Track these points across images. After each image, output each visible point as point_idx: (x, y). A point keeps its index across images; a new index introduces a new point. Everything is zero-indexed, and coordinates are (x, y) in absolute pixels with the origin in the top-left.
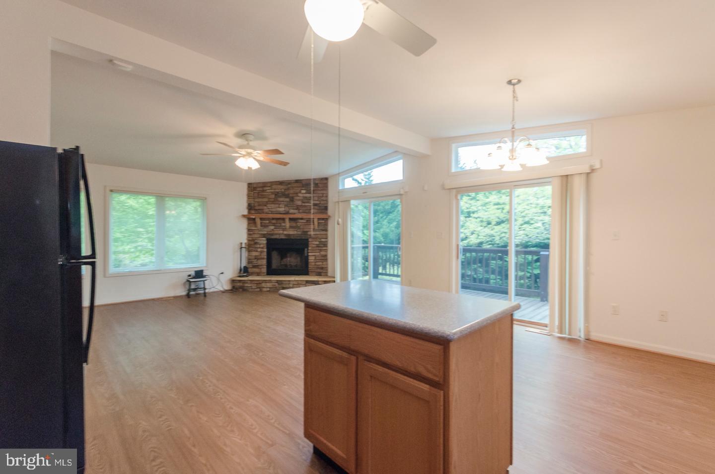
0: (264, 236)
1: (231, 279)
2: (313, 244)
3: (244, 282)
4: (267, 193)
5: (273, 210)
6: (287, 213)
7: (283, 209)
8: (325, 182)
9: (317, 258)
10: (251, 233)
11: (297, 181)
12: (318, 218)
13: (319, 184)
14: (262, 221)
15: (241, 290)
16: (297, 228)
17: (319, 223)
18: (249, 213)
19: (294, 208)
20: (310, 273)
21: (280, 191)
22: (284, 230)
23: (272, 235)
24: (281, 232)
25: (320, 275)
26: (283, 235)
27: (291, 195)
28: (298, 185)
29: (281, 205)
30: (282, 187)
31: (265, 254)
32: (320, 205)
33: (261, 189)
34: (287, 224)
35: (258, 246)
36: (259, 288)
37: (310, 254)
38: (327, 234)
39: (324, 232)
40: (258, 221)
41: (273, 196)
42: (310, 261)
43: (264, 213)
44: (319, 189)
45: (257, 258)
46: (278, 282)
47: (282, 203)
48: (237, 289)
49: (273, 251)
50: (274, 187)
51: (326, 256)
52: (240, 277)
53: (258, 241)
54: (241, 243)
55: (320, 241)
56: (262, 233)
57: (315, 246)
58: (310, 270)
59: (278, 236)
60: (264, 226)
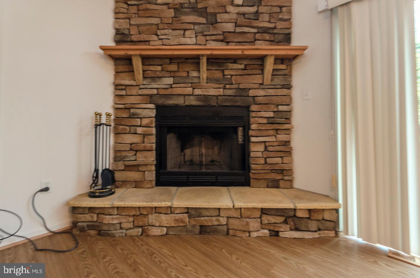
1: (67, 203)
3: (101, 211)
9: (270, 149)
10: (123, 92)
12: (277, 58)
14: (146, 68)
15: (93, 232)
16: (225, 82)
20: (252, 181)
23: (169, 96)
24: (189, 90)
25: (278, 187)
26: (192, 98)
29: (188, 33)
31: (153, 139)
32: (275, 31)
34: (202, 72)
35: (137, 122)
36: (142, 227)
38: (289, 96)
39: (285, 91)
40: (137, 63)
42: (252, 154)
45: (135, 149)
47: (191, 26)
48: (82, 230)
49: (168, 132)
51: (287, 143)
52: (92, 195)
54: (98, 115)
55: (276, 110)
56: (146, 92)
57: (265, 121)
58: (254, 176)
59: (182, 98)
60: (152, 78)
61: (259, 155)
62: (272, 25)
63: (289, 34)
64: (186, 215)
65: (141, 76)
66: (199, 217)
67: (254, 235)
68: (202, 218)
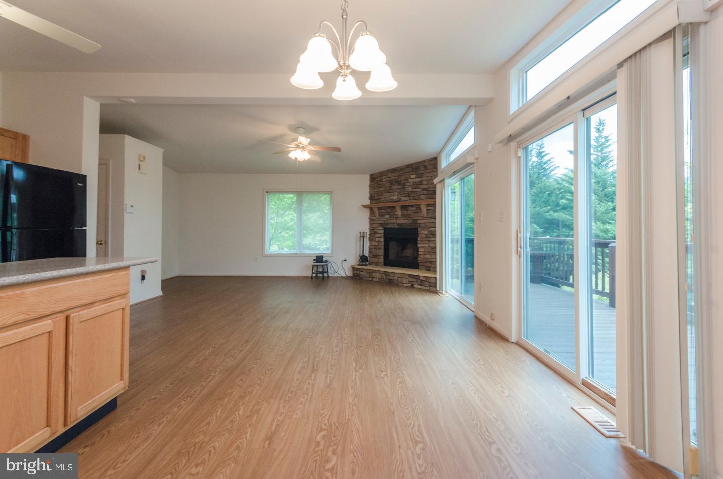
0: (381, 225)
1: (353, 266)
2: (422, 233)
3: (361, 270)
4: (383, 183)
5: (387, 199)
6: (399, 201)
7: (396, 197)
8: (434, 162)
9: (426, 250)
10: (372, 223)
11: (408, 166)
12: (428, 204)
13: (428, 166)
14: (379, 212)
15: (358, 277)
16: (408, 216)
17: (427, 210)
18: (371, 203)
19: (406, 195)
20: (420, 266)
21: (393, 178)
22: (397, 218)
23: (387, 224)
24: (394, 221)
25: (429, 270)
26: (395, 224)
27: (403, 182)
28: (409, 169)
29: (394, 193)
30: (396, 174)
31: (383, 243)
32: (429, 189)
33: (379, 179)
34: (399, 212)
35: (377, 235)
36: (371, 277)
37: (418, 246)
38: (435, 223)
39: (432, 221)
40: (376, 211)
41: (388, 185)
43: (381, 203)
44: (428, 171)
45: (376, 248)
46: (385, 273)
47: (396, 190)
48: (356, 276)
49: (389, 241)
50: (389, 175)
51: (434, 248)
52: (359, 265)
53: (377, 231)
54: (363, 233)
55: (429, 230)
56: (379, 222)
57: (424, 236)
58: (420, 264)
59: (392, 225)
60: (381, 215)
61: (422, 253)
62: (427, 187)
63: (436, 190)
65: (378, 215)
67: (405, 285)
68: (389, 276)
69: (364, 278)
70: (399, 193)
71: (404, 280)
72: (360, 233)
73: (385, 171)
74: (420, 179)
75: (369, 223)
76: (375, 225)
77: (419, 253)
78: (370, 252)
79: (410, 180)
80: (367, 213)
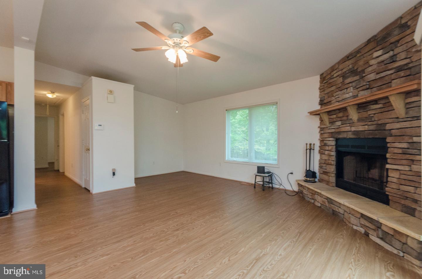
0: (332, 134)
1: (298, 181)
2: (395, 146)
4: (335, 79)
5: (339, 98)
6: (355, 98)
7: (351, 94)
10: (322, 132)
11: (369, 41)
12: (404, 93)
14: (330, 117)
15: (301, 195)
16: (369, 119)
17: (407, 104)
18: (321, 107)
19: (364, 87)
21: (348, 68)
22: (352, 124)
23: (339, 133)
24: (348, 128)
26: (350, 133)
27: (361, 69)
29: (348, 89)
30: (348, 63)
32: (411, 65)
33: (329, 76)
34: (354, 115)
35: (327, 148)
36: (314, 199)
37: (388, 166)
40: (325, 118)
41: (341, 80)
45: (327, 163)
46: (327, 198)
47: (351, 85)
48: (299, 192)
50: (341, 67)
52: (306, 181)
53: (328, 142)
56: (330, 131)
57: (400, 151)
58: (390, 198)
59: (345, 134)
60: (332, 122)
61: (395, 180)
62: (408, 61)
64: (326, 200)
65: (328, 122)
66: (331, 204)
68: (332, 205)
69: (306, 198)
70: (355, 88)
71: (353, 220)
72: (307, 144)
73: (336, 64)
74: (391, 53)
75: (319, 132)
76: (326, 135)
77: (389, 179)
78: (321, 167)
79: (372, 62)
80: (316, 122)
